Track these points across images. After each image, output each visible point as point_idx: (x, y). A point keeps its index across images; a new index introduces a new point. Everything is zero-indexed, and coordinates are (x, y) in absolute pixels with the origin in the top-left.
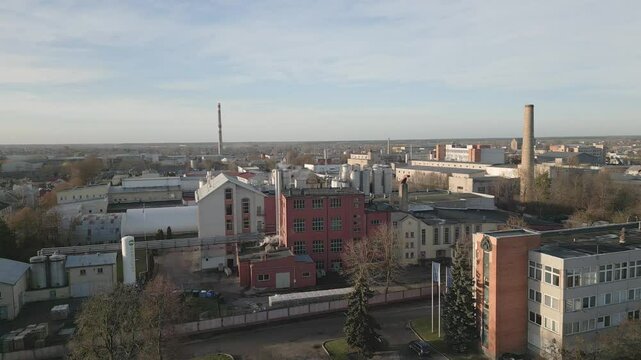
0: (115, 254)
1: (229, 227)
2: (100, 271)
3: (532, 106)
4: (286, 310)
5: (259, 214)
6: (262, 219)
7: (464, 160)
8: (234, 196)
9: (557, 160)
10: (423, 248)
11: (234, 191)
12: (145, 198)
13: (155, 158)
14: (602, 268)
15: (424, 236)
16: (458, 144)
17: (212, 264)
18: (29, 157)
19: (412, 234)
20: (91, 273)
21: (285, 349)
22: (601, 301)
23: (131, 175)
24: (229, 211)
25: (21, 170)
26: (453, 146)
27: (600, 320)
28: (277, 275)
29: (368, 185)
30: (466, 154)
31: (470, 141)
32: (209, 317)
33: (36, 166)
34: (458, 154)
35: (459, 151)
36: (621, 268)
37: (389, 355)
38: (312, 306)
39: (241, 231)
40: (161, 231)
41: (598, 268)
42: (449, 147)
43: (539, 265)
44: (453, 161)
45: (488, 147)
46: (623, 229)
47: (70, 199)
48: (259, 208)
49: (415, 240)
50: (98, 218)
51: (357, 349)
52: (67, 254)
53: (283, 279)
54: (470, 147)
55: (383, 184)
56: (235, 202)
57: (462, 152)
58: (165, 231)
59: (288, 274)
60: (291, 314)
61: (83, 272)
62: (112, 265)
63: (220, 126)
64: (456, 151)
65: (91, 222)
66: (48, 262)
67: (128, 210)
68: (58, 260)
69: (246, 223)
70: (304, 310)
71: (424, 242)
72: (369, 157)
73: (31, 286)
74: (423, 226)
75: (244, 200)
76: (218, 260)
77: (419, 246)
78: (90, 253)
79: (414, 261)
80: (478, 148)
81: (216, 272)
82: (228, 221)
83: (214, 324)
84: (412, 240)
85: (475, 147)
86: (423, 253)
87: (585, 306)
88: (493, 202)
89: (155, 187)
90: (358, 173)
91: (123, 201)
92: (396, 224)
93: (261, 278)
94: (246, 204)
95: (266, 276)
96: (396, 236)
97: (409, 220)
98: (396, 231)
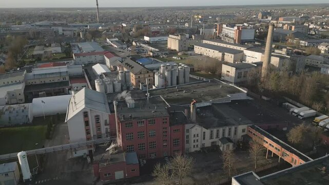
1: (88, 132)
2: (7, 175)
5: (106, 124)
6: (108, 127)
8: (89, 115)
10: (204, 142)
11: (89, 113)
15: (204, 135)
19: (198, 135)
20: (1, 177)
24: (87, 123)
26: (227, 26)
28: (115, 173)
29: (176, 78)
30: (234, 32)
35: (230, 29)
39: (95, 134)
42: (224, 26)
48: (106, 121)
49: (199, 138)
50: (14, 109)
53: (119, 174)
54: (236, 28)
55: (184, 77)
56: (90, 118)
59: (122, 172)
62: (14, 171)
64: (228, 29)
69: (99, 128)
71: (204, 138)
72: (179, 38)
74: (204, 130)
75: (96, 116)
76: (83, 152)
77: (201, 141)
79: (198, 149)
80: (240, 29)
81: (82, 159)
82: (87, 130)
84: (197, 138)
85: (238, 29)
86: (203, 145)
88: (246, 95)
89: (53, 73)
90: (170, 72)
91: (34, 83)
92: (188, 131)
93: (106, 175)
94: (97, 118)
95: (109, 174)
96: (188, 137)
97: (196, 127)
98: (188, 134)
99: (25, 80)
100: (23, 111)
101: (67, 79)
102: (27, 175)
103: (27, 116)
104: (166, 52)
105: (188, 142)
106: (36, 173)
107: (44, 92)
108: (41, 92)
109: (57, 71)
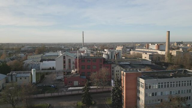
0: (30, 74)
1: (64, 67)
2: (26, 78)
3: (169, 32)
4: (71, 92)
5: (73, 64)
6: (74, 65)
7: (154, 49)
8: (66, 58)
9: (180, 49)
11: (66, 57)
12: (51, 58)
13: (63, 47)
14: (160, 83)
16: (153, 44)
17: (59, 78)
18: (29, 46)
19: (118, 71)
20: (23, 79)
21: (65, 104)
22: (159, 94)
23: (54, 52)
24: (64, 62)
25: (26, 50)
26: (151, 44)
27: (159, 100)
28: (74, 82)
29: (114, 56)
30: (155, 47)
31: (156, 43)
32: (48, 93)
33: (30, 49)
34: (153, 47)
35: (153, 46)
36: (167, 84)
37: (94, 107)
38: (79, 91)
39: (68, 69)
40: (50, 68)
41: (157, 83)
42: (150, 44)
43: (139, 82)
44: (151, 49)
45: (162, 45)
46: (177, 71)
47: (31, 58)
48: (73, 62)
50: (34, 64)
51: (85, 105)
52: (17, 73)
53: (76, 83)
54: (156, 45)
56: (66, 60)
57: (154, 46)
58: (52, 68)
59: (78, 81)
60: (72, 93)
61: (21, 79)
62: (29, 77)
63: (83, 38)
64: (152, 46)
65: (32, 65)
66: (12, 75)
67: (43, 62)
68: (14, 75)
69: (70, 66)
70: (76, 92)
72: (122, 47)
73: (7, 82)
74: (122, 69)
75: (69, 59)
76: (61, 77)
77: (120, 75)
78: (23, 73)
81: (60, 80)
82: (69, 65)
83: (49, 95)
84: (118, 73)
85: (158, 45)
87: (153, 95)
88: (151, 62)
89: (55, 55)
90: (111, 52)
91: (45, 59)
92: (113, 68)
93: (69, 82)
94: (70, 61)
95: (71, 82)
96: (113, 71)
97: (117, 67)
98: (113, 70)
99: (42, 57)
100: (38, 65)
102: (34, 80)
103: (39, 67)
105: (113, 74)
106: (38, 82)
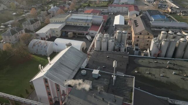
1: (49, 94)
11: (48, 80)
56: (50, 85)
90: (168, 43)
91: (70, 24)
99: (66, 21)
101: (90, 25)
103: (46, 51)
104: (185, 10)
107: (71, 33)
108: (70, 32)
109: (86, 18)
